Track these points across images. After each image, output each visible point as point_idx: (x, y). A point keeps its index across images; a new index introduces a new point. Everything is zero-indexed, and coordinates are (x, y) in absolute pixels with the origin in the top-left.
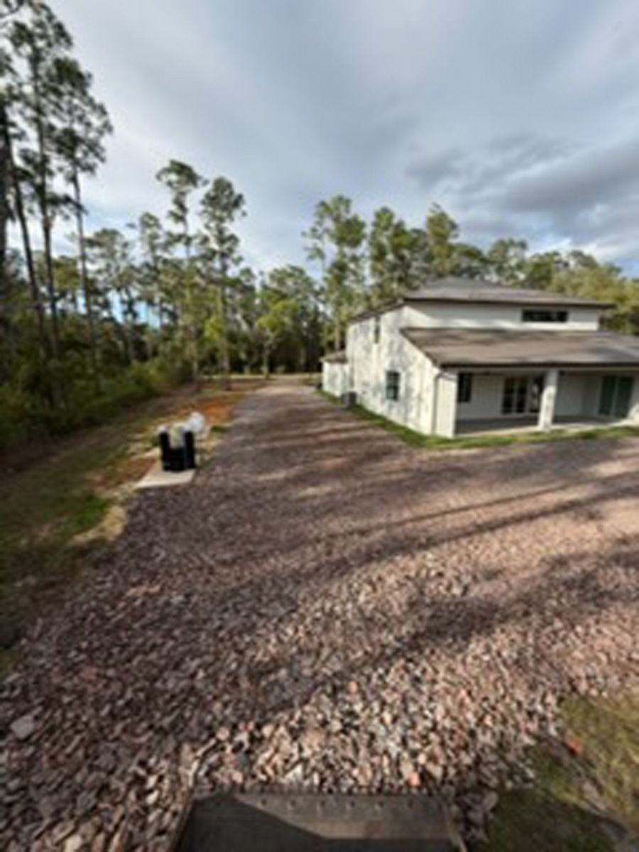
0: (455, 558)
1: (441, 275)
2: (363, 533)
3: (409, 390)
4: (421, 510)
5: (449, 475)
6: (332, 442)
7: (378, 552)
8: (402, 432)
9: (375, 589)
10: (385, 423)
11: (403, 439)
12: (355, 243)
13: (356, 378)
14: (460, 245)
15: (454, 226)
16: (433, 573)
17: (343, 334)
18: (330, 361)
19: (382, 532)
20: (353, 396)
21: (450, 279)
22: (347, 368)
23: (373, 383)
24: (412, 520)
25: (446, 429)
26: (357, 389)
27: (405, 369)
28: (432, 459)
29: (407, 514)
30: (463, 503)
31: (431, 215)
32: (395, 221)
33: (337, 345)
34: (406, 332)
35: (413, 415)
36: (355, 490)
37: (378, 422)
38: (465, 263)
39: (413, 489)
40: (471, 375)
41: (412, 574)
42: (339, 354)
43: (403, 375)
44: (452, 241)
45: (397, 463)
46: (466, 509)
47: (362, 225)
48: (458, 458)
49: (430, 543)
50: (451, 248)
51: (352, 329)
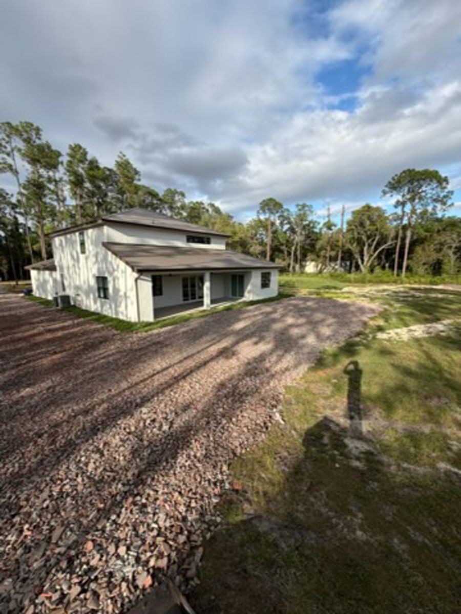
0: (162, 405)
1: (131, 206)
2: (86, 412)
3: (116, 290)
4: (134, 379)
5: (153, 348)
6: (48, 341)
7: (103, 422)
8: (115, 323)
9: (102, 455)
10: (99, 317)
11: (116, 328)
12: (54, 166)
13: (66, 283)
14: (144, 187)
15: (137, 172)
16: (148, 421)
17: (49, 245)
18: (38, 269)
19: (105, 405)
20: (66, 299)
21: (137, 210)
22: (57, 275)
23: (85, 287)
24: (129, 388)
25: (148, 316)
26: (70, 292)
27: (111, 274)
28: (141, 339)
29: (124, 385)
30: (164, 365)
31: (119, 160)
32: (89, 157)
33: (44, 255)
34: (109, 245)
35: (122, 308)
36: (76, 378)
37: (94, 317)
38: (149, 200)
39: (128, 365)
40: (160, 277)
41: (133, 429)
42: (46, 262)
43: (110, 279)
44: (135, 182)
45: (112, 348)
46: (167, 368)
47: (59, 154)
48: (159, 335)
49: (145, 400)
50: (137, 188)
51: (57, 241)
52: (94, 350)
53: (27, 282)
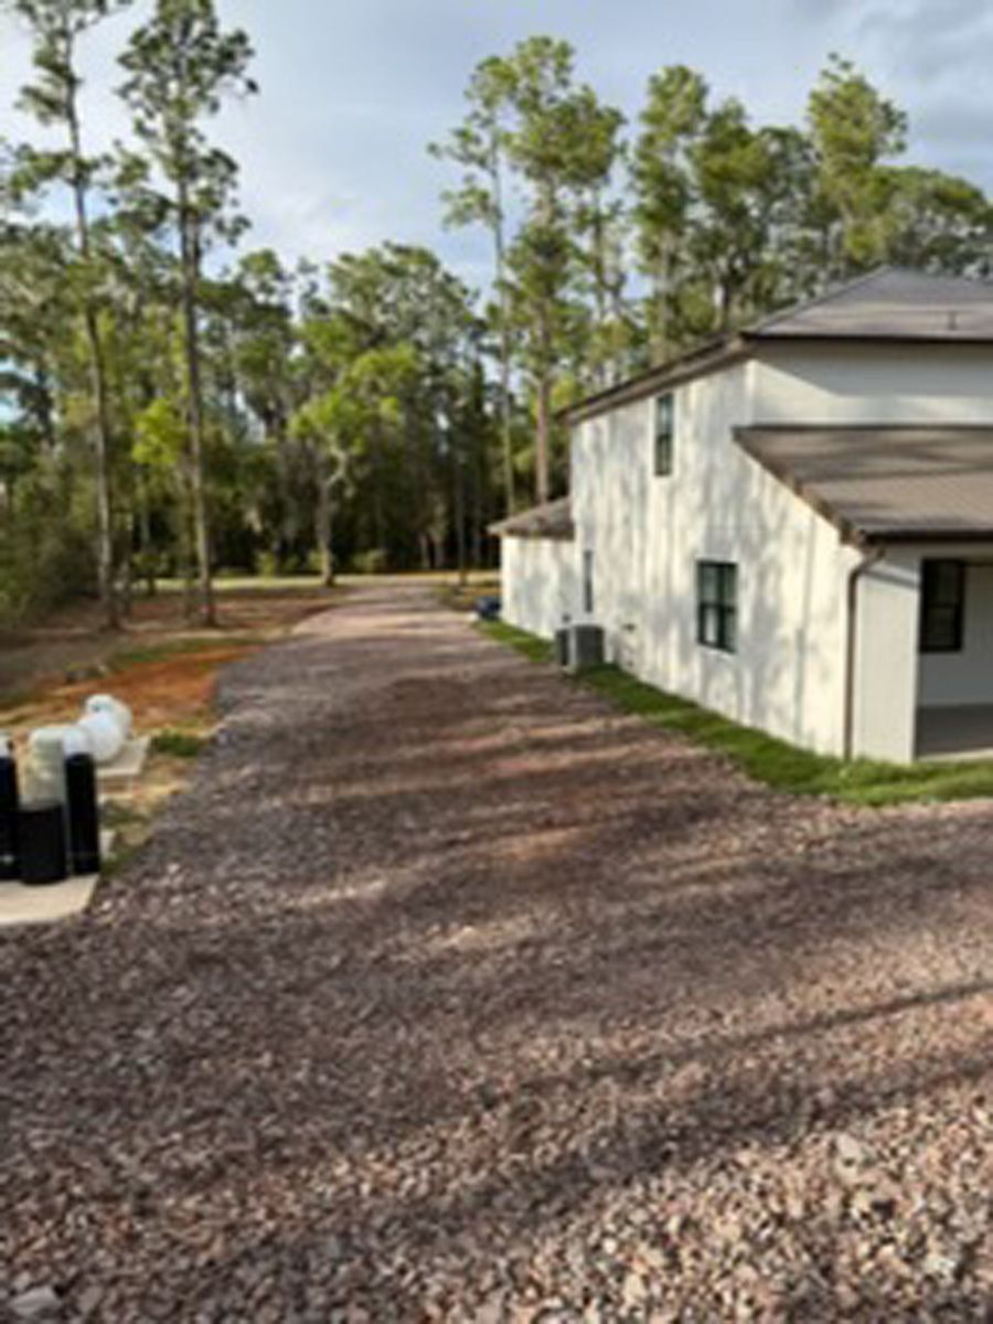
0: (932, 1153)
1: (857, 267)
2: (631, 1073)
3: (767, 619)
4: (815, 999)
5: (906, 883)
6: (535, 781)
7: (683, 1135)
8: (748, 749)
9: (674, 1265)
10: (692, 719)
11: (753, 769)
12: (593, 171)
13: (598, 585)
14: (913, 172)
15: (891, 118)
16: (861, 1203)
17: (560, 450)
18: (521, 533)
19: (695, 1070)
20: (592, 638)
21: (888, 278)
22: (573, 552)
23: (654, 600)
24: (789, 1031)
25: (890, 740)
26: (606, 617)
27: (753, 552)
28: (846, 833)
29: (771, 1010)
30: (951, 975)
31: (823, 86)
32: (712, 105)
33: (543, 487)
34: (756, 438)
35: (784, 691)
36: (605, 931)
37: (674, 715)
38: (936, 225)
39: (790, 931)
40: (961, 564)
41: (796, 1210)
42: (548, 510)
43: (746, 572)
44: (884, 162)
45: (737, 842)
46: (963, 992)
48: (933, 828)
49: (851, 1105)
50: (888, 184)
51: (586, 435)
52: (670, 841)
53: (489, 576)
